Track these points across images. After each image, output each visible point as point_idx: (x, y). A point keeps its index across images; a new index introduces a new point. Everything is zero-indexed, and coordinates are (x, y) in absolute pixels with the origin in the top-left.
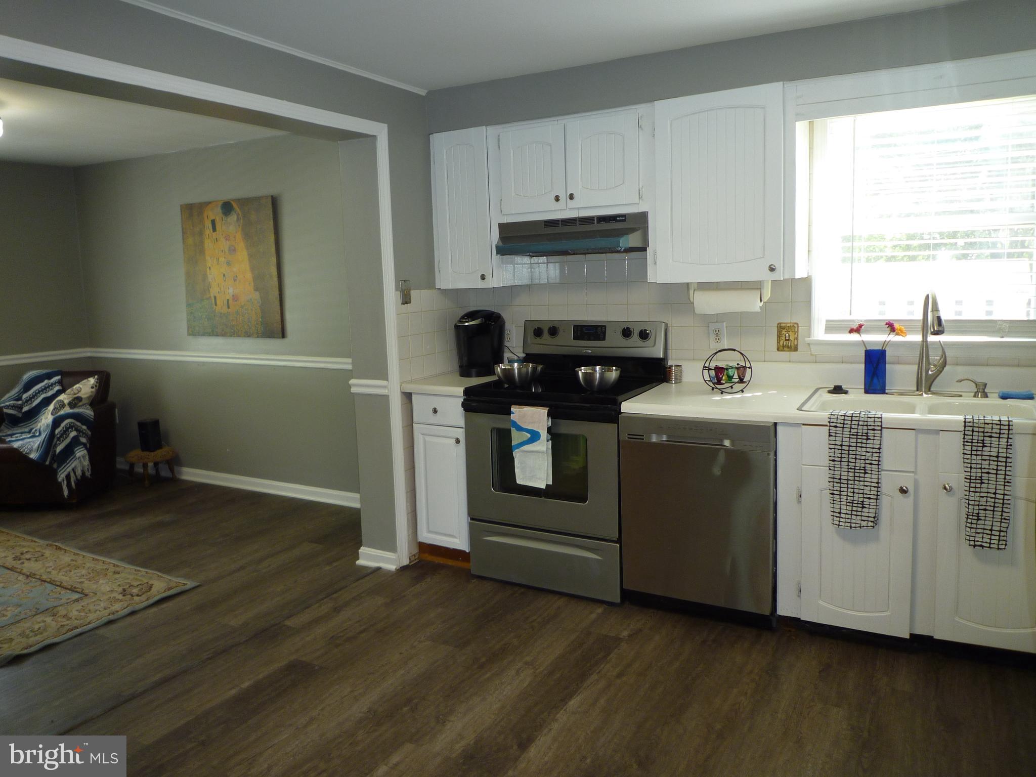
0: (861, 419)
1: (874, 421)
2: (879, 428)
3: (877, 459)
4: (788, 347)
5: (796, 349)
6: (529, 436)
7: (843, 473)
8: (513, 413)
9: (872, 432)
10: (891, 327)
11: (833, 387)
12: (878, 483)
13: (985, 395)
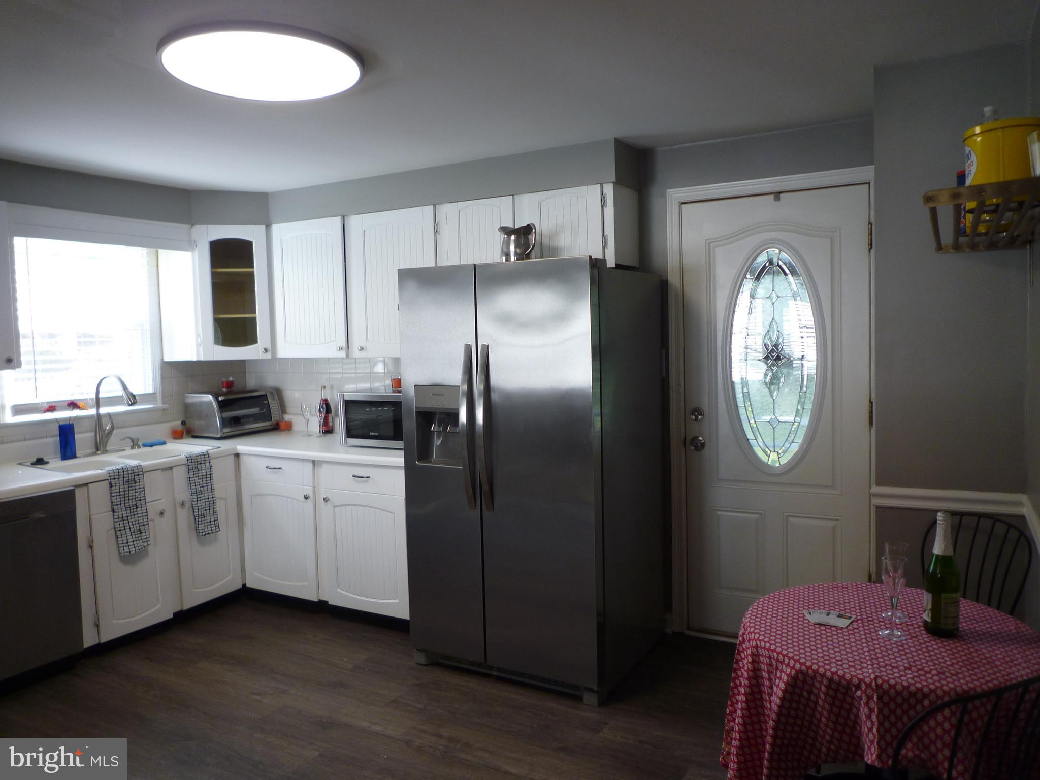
0: (129, 469)
1: (138, 469)
2: (142, 473)
3: (144, 495)
7: (124, 513)
9: (138, 476)
10: (73, 405)
11: (35, 460)
12: (147, 512)
13: (139, 447)
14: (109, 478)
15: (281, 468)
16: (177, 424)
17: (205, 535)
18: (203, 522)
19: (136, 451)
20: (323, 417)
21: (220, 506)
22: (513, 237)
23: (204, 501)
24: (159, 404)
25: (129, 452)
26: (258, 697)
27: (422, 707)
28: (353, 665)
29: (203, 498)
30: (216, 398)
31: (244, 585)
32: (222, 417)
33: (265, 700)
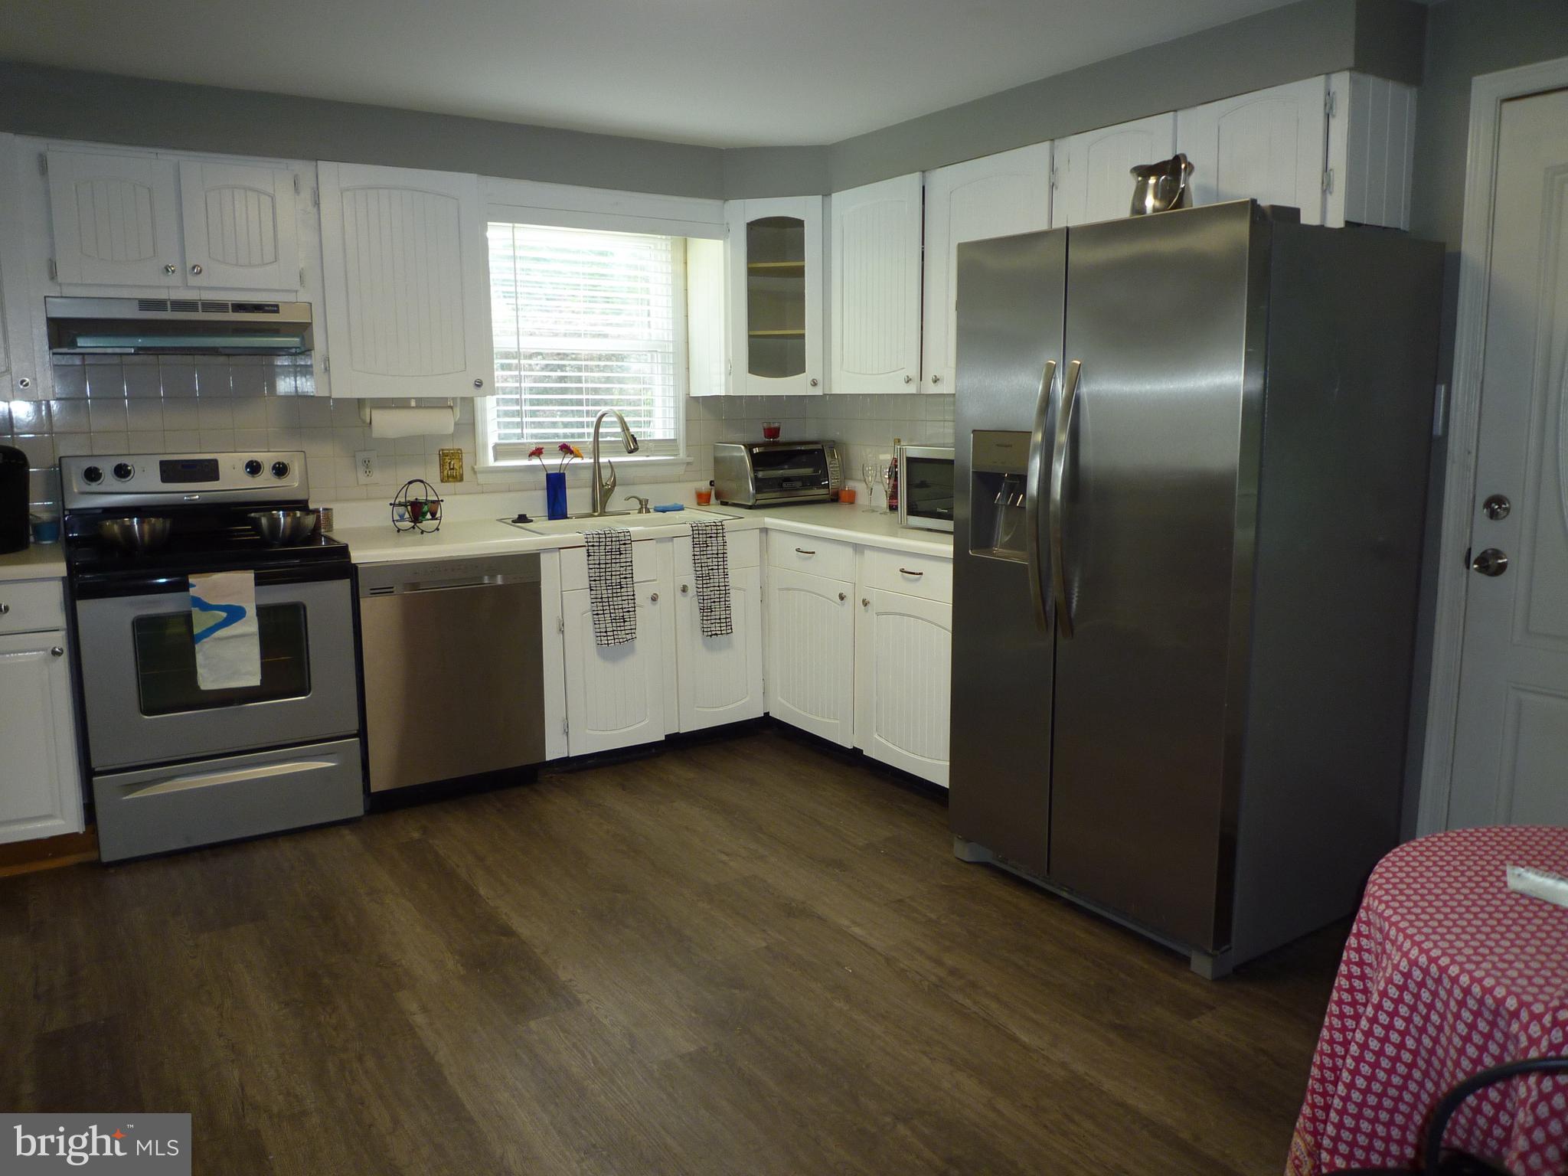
0: (614, 535)
1: (625, 536)
2: (629, 542)
3: (631, 572)
4: (453, 477)
5: (461, 480)
6: (224, 615)
7: (603, 592)
8: (194, 586)
9: (624, 546)
10: (567, 449)
11: (517, 517)
12: (634, 595)
13: (648, 511)
14: (586, 544)
15: (814, 553)
16: (704, 486)
17: (711, 636)
18: (709, 618)
19: (644, 516)
20: (891, 485)
21: (735, 599)
22: (1152, 181)
23: (712, 589)
24: (682, 455)
25: (635, 516)
26: (724, 858)
27: (933, 916)
28: (866, 842)
29: (712, 585)
30: (750, 451)
31: (767, 714)
32: (756, 477)
33: (732, 864)
